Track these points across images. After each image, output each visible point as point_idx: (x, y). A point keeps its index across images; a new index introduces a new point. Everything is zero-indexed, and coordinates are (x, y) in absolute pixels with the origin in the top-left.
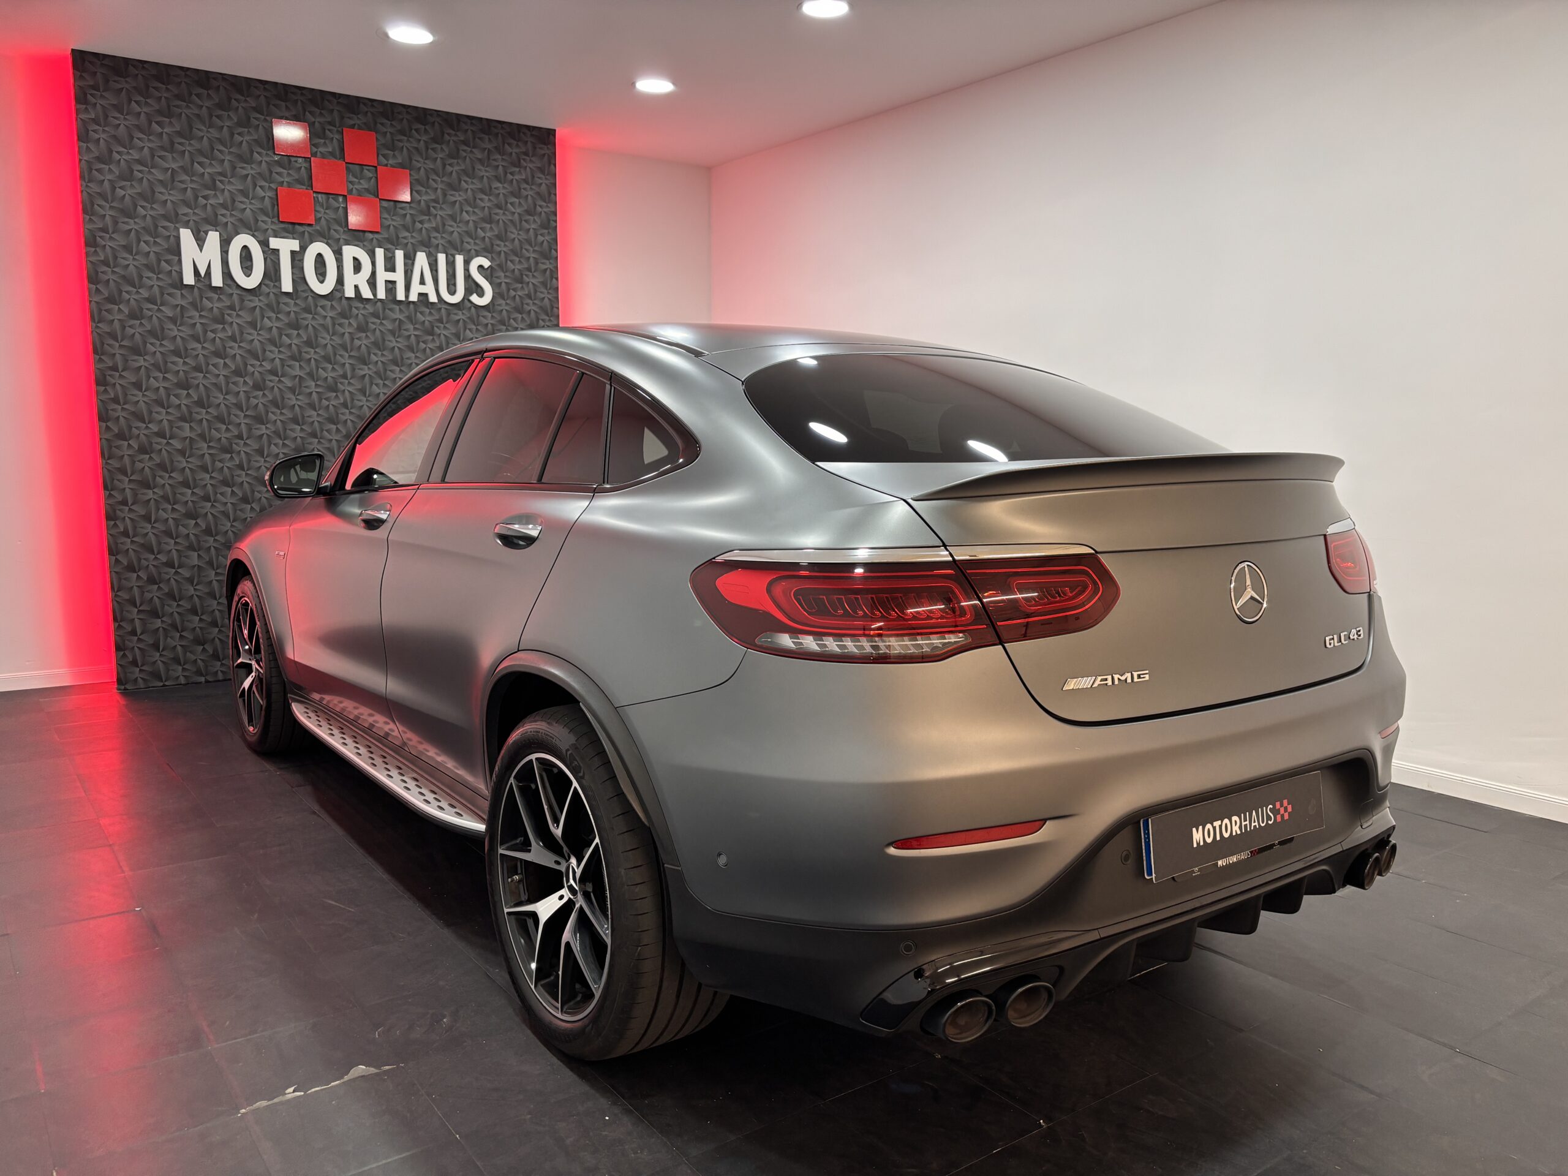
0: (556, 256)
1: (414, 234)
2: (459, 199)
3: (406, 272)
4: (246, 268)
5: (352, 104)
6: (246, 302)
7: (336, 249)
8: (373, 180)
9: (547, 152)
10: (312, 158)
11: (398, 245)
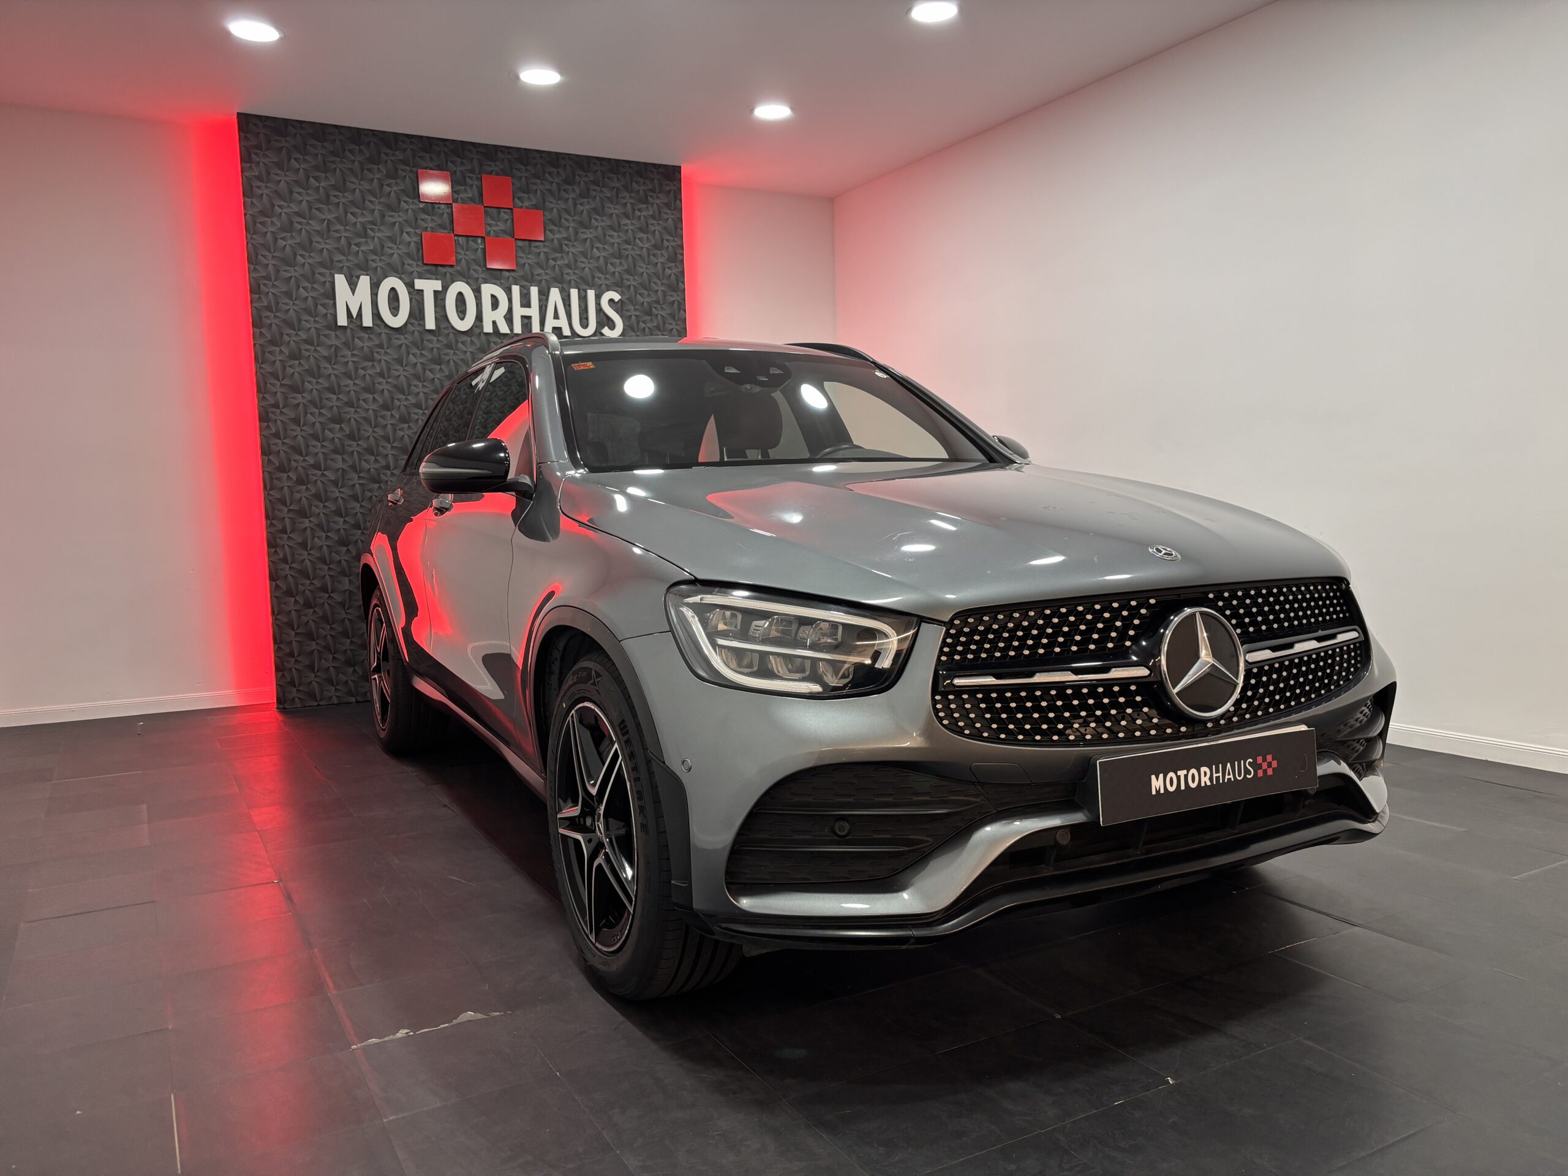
0: (683, 288)
1: (547, 271)
2: (590, 236)
3: (541, 307)
4: (393, 308)
5: (490, 153)
6: (393, 340)
7: (475, 287)
8: (509, 222)
9: (673, 188)
10: (454, 204)
11: (532, 282)
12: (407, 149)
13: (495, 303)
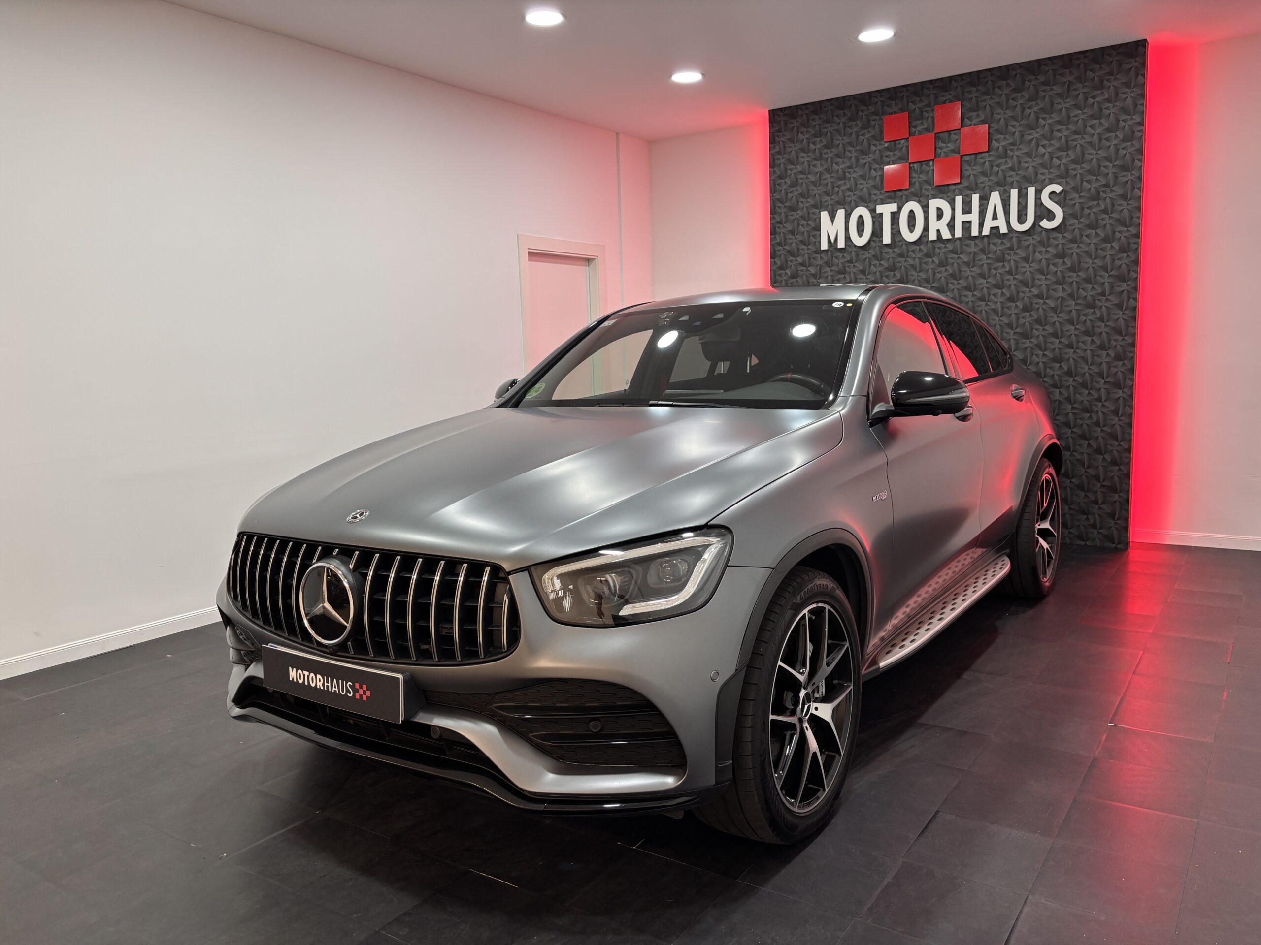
0: (1140, 165)
1: (989, 178)
3: (981, 211)
4: (861, 231)
5: (945, 84)
7: (925, 203)
8: (957, 141)
9: (1136, 64)
10: (910, 138)
11: (976, 190)
12: (877, 102)
13: (940, 214)
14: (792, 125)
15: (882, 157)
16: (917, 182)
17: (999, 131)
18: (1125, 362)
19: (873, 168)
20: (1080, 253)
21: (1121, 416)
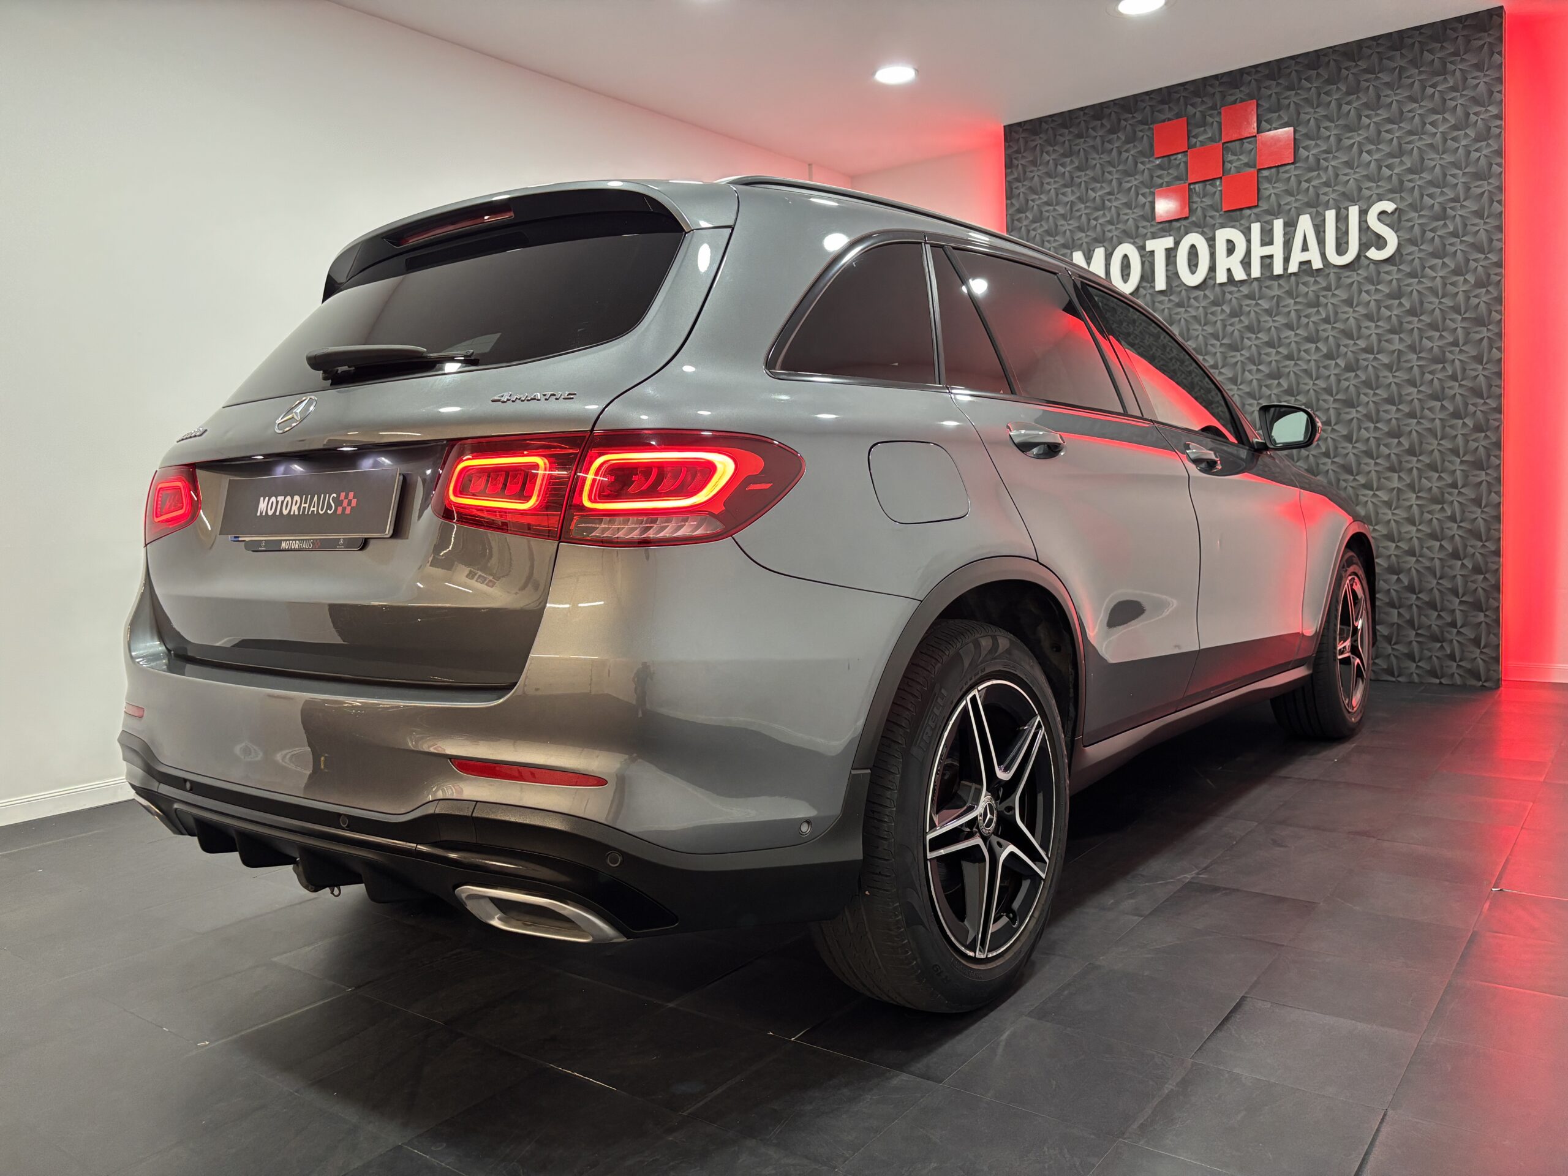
0: (1500, 171)
1: (1296, 198)
3: (1285, 242)
4: (1126, 275)
5: (1235, 79)
7: (1211, 235)
8: (1251, 152)
9: (1489, 39)
10: (1189, 151)
11: (1279, 214)
12: (1145, 108)
13: (1231, 249)
14: (1035, 143)
15: (1152, 177)
16: (1199, 208)
17: (1307, 136)
18: (1488, 433)
19: (1140, 192)
20: (1424, 292)
21: (1485, 507)
